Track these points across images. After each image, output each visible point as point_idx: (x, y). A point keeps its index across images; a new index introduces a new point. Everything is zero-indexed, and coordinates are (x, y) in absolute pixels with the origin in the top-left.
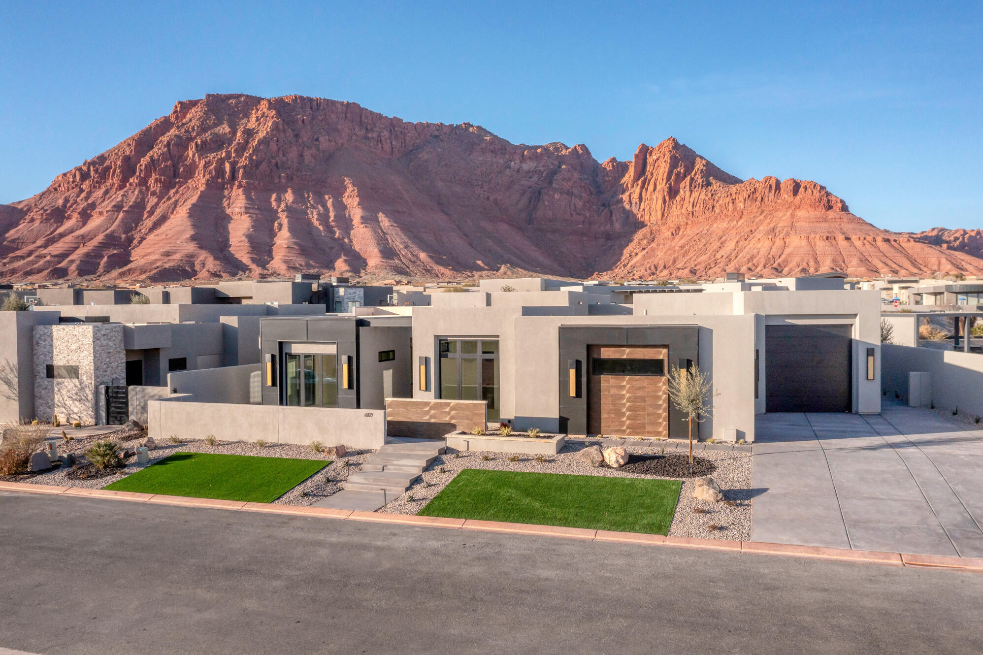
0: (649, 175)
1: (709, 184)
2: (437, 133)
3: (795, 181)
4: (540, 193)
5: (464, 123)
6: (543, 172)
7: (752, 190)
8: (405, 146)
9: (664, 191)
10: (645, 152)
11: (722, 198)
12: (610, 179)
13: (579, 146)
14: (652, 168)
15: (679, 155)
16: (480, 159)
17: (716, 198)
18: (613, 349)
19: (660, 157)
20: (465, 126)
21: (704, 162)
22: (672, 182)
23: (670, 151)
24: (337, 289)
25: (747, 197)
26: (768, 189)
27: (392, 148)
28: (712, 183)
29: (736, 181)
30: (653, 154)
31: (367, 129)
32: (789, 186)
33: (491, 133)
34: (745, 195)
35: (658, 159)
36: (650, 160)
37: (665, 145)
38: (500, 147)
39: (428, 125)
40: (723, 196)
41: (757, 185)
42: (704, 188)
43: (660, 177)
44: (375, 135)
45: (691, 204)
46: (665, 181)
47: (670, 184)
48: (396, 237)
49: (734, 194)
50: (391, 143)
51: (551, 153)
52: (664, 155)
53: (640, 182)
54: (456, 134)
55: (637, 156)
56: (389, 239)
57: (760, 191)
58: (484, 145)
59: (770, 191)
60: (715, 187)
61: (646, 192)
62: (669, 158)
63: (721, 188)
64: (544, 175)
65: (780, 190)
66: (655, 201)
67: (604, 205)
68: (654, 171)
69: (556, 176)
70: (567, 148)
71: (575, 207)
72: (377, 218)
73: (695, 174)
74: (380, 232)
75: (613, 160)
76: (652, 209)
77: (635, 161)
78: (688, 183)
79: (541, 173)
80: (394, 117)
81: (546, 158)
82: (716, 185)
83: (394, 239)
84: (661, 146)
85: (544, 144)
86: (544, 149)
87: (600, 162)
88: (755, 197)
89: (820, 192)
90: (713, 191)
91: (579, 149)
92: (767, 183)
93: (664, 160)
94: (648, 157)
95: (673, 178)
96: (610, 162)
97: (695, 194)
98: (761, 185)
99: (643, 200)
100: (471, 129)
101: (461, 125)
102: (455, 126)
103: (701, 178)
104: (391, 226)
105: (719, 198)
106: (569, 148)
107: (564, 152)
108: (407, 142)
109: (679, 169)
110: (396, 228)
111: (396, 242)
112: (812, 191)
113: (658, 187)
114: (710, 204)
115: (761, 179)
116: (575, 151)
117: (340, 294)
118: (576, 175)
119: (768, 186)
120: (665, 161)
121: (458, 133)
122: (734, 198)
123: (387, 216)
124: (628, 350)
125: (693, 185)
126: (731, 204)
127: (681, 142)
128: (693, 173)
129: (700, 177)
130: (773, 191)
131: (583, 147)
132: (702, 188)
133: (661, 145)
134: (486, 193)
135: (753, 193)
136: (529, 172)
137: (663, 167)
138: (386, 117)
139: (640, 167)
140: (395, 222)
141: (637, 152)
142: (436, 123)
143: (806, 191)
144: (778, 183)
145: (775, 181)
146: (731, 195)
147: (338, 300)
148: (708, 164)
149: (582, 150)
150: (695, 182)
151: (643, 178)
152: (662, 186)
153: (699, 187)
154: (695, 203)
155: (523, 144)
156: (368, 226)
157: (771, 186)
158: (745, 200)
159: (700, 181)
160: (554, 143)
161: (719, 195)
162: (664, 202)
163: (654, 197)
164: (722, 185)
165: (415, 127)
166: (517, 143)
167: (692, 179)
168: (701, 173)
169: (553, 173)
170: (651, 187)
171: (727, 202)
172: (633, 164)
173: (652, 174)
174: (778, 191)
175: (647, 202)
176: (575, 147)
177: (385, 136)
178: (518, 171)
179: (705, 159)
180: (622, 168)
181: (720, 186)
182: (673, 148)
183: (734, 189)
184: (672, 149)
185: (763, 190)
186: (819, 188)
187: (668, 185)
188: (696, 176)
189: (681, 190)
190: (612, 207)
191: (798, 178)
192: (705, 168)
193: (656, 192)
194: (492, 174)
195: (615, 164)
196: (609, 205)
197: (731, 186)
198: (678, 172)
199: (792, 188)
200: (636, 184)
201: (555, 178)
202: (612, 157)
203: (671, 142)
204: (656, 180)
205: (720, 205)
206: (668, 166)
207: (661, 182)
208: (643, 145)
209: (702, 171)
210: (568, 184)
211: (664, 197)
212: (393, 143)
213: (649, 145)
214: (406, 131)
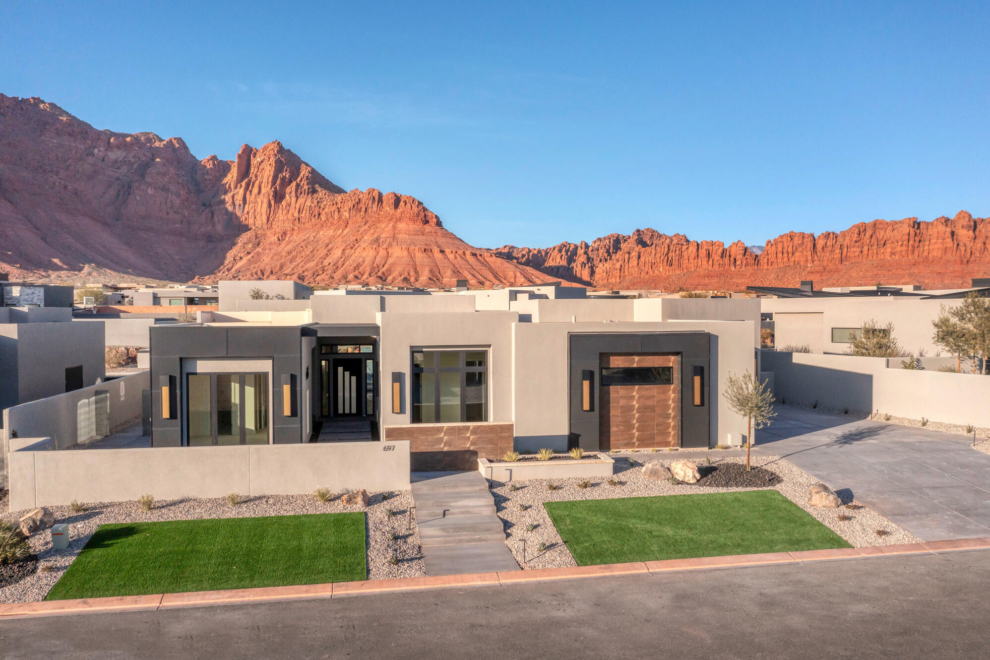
0: (254, 177)
1: (314, 191)
3: (396, 195)
4: (130, 187)
5: (33, 98)
6: (134, 164)
7: (357, 200)
9: (269, 194)
10: (248, 153)
11: (327, 206)
12: (211, 177)
13: (175, 139)
14: (256, 170)
15: (285, 160)
16: (55, 141)
17: (322, 206)
18: (622, 357)
19: (264, 159)
20: (35, 102)
21: (309, 169)
22: (278, 187)
23: (275, 154)
25: (352, 207)
26: (371, 201)
28: (318, 191)
29: (340, 191)
30: (258, 156)
32: (390, 199)
33: (68, 113)
34: (350, 204)
35: (262, 162)
36: (254, 161)
37: (270, 148)
38: (81, 130)
40: (329, 204)
41: (361, 196)
42: (310, 195)
43: (265, 180)
45: (297, 210)
46: (270, 184)
47: (276, 188)
49: (339, 203)
51: (142, 143)
52: (269, 158)
53: (243, 184)
54: (22, 109)
55: (240, 156)
57: (363, 202)
58: (58, 126)
59: (373, 203)
60: (321, 194)
61: (251, 194)
62: (274, 161)
63: (327, 196)
64: (135, 166)
65: (382, 202)
66: (260, 204)
67: (204, 205)
68: (258, 174)
69: (149, 169)
70: (161, 140)
71: (172, 205)
73: (301, 180)
75: (214, 158)
76: (257, 213)
77: (238, 162)
78: (294, 189)
79: (131, 164)
81: (137, 149)
82: (321, 193)
84: (265, 148)
85: (134, 132)
86: (134, 138)
87: (199, 158)
88: (359, 207)
89: (418, 207)
90: (319, 199)
91: (175, 142)
92: (370, 195)
93: (269, 163)
94: (252, 158)
95: (278, 182)
96: (211, 159)
97: (301, 200)
98: (365, 196)
99: (248, 202)
100: (42, 106)
101: (28, 100)
102: (20, 99)
103: (307, 184)
105: (325, 206)
106: (164, 140)
107: (157, 144)
109: (284, 174)
112: (411, 206)
113: (263, 190)
114: (316, 211)
115: (365, 191)
116: (170, 143)
117: (15, 295)
118: (172, 171)
119: (372, 198)
120: (270, 164)
121: (24, 108)
122: (339, 207)
124: (637, 358)
125: (299, 191)
126: (336, 213)
127: (286, 148)
128: (299, 179)
129: (306, 183)
130: (376, 203)
131: (180, 140)
132: (308, 195)
133: (265, 147)
134: (63, 182)
135: (358, 203)
136: (116, 162)
137: (268, 170)
139: (243, 168)
141: (240, 152)
143: (405, 205)
144: (380, 195)
145: (377, 194)
146: (337, 203)
147: (10, 302)
148: (313, 171)
149: (178, 143)
150: (301, 188)
152: (267, 189)
153: (305, 194)
154: (301, 210)
155: (109, 131)
157: (374, 198)
158: (350, 210)
159: (306, 187)
160: (145, 133)
161: (325, 203)
162: (270, 206)
163: (259, 201)
164: (327, 194)
166: (100, 128)
167: (298, 185)
168: (307, 179)
169: (145, 166)
170: (255, 190)
171: (333, 210)
172: (236, 164)
173: (256, 176)
174: (380, 203)
175: (251, 205)
176: (171, 140)
178: (103, 160)
179: (310, 166)
180: (223, 168)
181: (325, 194)
182: (278, 152)
183: (339, 198)
185: (367, 202)
186: (417, 203)
187: (273, 189)
188: (302, 183)
189: (287, 195)
190: (214, 208)
191: (398, 192)
192: (310, 175)
193: (261, 195)
194: (70, 161)
195: (216, 162)
196: (210, 206)
197: (336, 195)
198: (283, 176)
199: (393, 201)
200: (239, 185)
201: (148, 171)
202: (213, 155)
203: (276, 145)
204: (261, 183)
205: (326, 213)
206: (273, 169)
207: (266, 185)
208: (247, 145)
209: (307, 178)
210: (163, 179)
211: (270, 201)
213: (253, 146)
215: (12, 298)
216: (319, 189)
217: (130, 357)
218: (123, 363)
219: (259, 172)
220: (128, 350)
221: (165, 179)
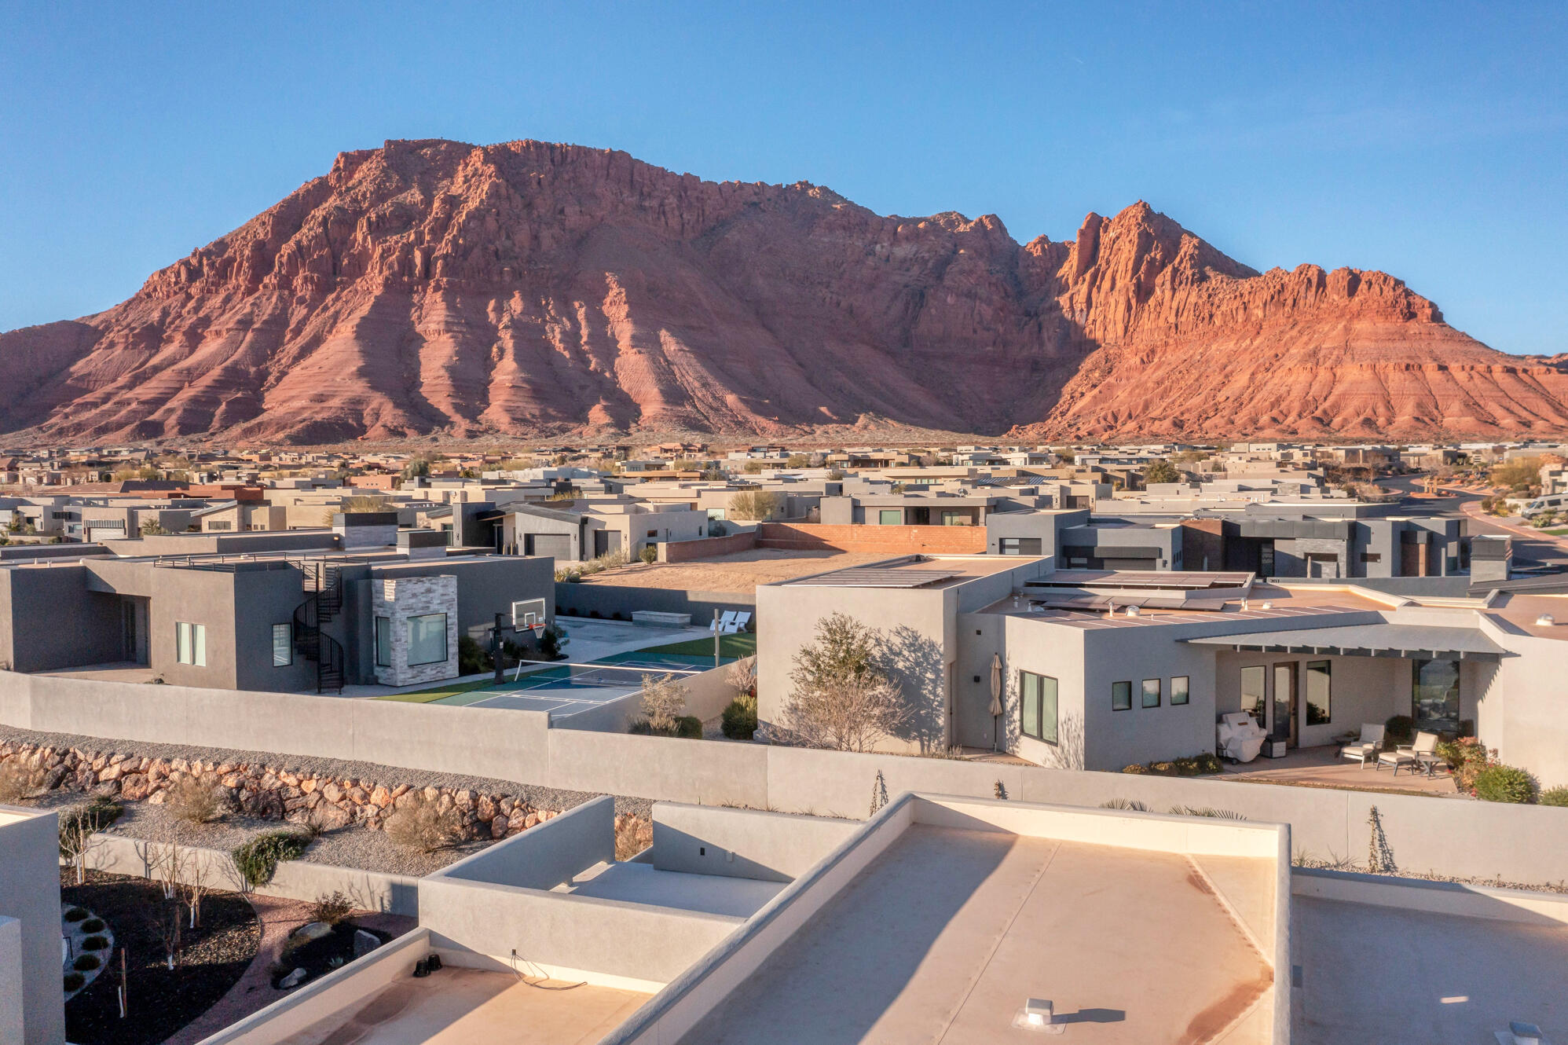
0: (1104, 264)
1: (1204, 278)
2: (755, 199)
3: (1351, 272)
4: (922, 295)
5: (799, 183)
6: (928, 261)
7: (1278, 287)
8: (703, 220)
9: (1128, 290)
10: (1096, 225)
11: (1225, 301)
12: (1038, 270)
13: (987, 217)
14: (1108, 251)
15: (1154, 231)
16: (826, 240)
17: (1217, 301)
19: (1121, 234)
20: (802, 188)
21: (1195, 241)
22: (1142, 276)
23: (1138, 224)
24: (377, 582)
25: (1269, 299)
26: (1304, 286)
27: (683, 225)
28: (1209, 277)
29: (1248, 273)
30: (1110, 229)
31: (642, 194)
32: (1341, 280)
33: (842, 197)
34: (1266, 295)
35: (1118, 238)
36: (1105, 239)
37: (1130, 214)
38: (859, 220)
39: (742, 186)
40: (1228, 297)
41: (1286, 279)
42: (1196, 285)
43: (1122, 267)
44: (655, 203)
45: (1174, 312)
46: (1130, 273)
47: (1139, 279)
48: (687, 368)
49: (1246, 294)
50: (681, 216)
51: (942, 229)
52: (1129, 231)
53: (1088, 276)
54: (786, 200)
55: (1082, 233)
56: (677, 371)
57: (1290, 289)
58: (831, 218)
59: (1308, 288)
60: (1214, 282)
61: (1099, 292)
62: (1136, 235)
63: (1224, 284)
64: (930, 264)
65: (1325, 287)
66: (1113, 306)
67: (1028, 314)
68: (1111, 258)
69: (950, 266)
70: (967, 221)
71: (981, 318)
72: (658, 337)
73: (1181, 262)
74: (662, 360)
75: (1044, 240)
76: (1108, 320)
77: (1080, 242)
78: (1168, 277)
79: (925, 262)
80: (686, 174)
81: (933, 238)
82: (1215, 279)
83: (684, 372)
84: (1122, 216)
85: (930, 213)
86: (930, 223)
87: (1022, 243)
88: (1282, 299)
89: (1394, 290)
90: (1210, 289)
91: (986, 222)
92: (1303, 276)
93: (1129, 239)
94: (1101, 234)
95: (1143, 268)
96: (1039, 242)
97: (1181, 295)
98: (1292, 278)
99: (1094, 305)
100: (810, 192)
101: (793, 186)
102: (784, 187)
103: (1192, 267)
104: (681, 351)
105: (1221, 300)
106: (972, 221)
107: (962, 228)
108: (708, 213)
109: (1152, 254)
110: (688, 354)
111: (688, 377)
112: (1381, 289)
113: (1119, 284)
114: (1206, 311)
115: (1292, 270)
116: (980, 225)
117: (387, 598)
118: (982, 265)
119: (1306, 280)
120: (1131, 241)
121: (789, 199)
122: (1246, 300)
123: (673, 335)
125: (1177, 281)
126: (1241, 312)
127: (1157, 211)
128: (1178, 259)
129: (1189, 266)
130: (1314, 289)
131: (994, 219)
132: (1192, 285)
133: (1122, 214)
134: (834, 296)
135: (1279, 292)
136: (904, 260)
137: (1126, 250)
138: (673, 174)
139: (1089, 252)
140: (686, 345)
141: (1083, 227)
142: (753, 182)
143: (1369, 288)
144: (1322, 274)
145: (1316, 273)
146: (1241, 295)
147: (380, 612)
148: (1202, 245)
149: (992, 224)
150: (1181, 274)
151: (1093, 269)
152: (1125, 282)
153: (1187, 284)
154: (1180, 310)
155: (896, 216)
156: (643, 350)
157: (1309, 281)
158: (1265, 304)
159: (1189, 272)
160: (946, 213)
161: (1220, 296)
162: (1129, 308)
163: (1112, 301)
164: (1225, 280)
165: (720, 189)
166: (885, 214)
167: (1175, 271)
168: (1190, 259)
169: (944, 263)
170: (1106, 285)
171: (1235, 307)
172: (1076, 246)
173: (1108, 262)
174: (1321, 289)
175: (1100, 308)
176: (981, 220)
177: (671, 204)
178: (888, 260)
179: (1197, 237)
180: (1058, 253)
181: (1222, 282)
182: (1143, 219)
183: (1247, 286)
184: (1142, 221)
185: (1296, 288)
186: (1392, 283)
187: (1134, 281)
188: (1183, 266)
189: (1157, 289)
190: (1042, 317)
191: (1356, 267)
192: (1196, 252)
193: (1115, 292)
194: (844, 265)
195: (1046, 246)
196: (1036, 314)
197: (1240, 281)
198: (1151, 258)
199: (1346, 283)
200: (1081, 278)
201: (948, 270)
202: (1041, 235)
203: (1140, 208)
204: (1115, 272)
205: (1222, 314)
206: (1135, 248)
207: (1123, 274)
208: (1093, 214)
209: (1192, 257)
210: (968, 280)
211: (1129, 300)
212: (685, 216)
213: (1103, 214)
214: (706, 197)
215: (383, 605)
216: (1211, 274)
217: (478, 820)
218: (462, 834)
219: (1113, 256)
220: (475, 798)
221: (972, 280)
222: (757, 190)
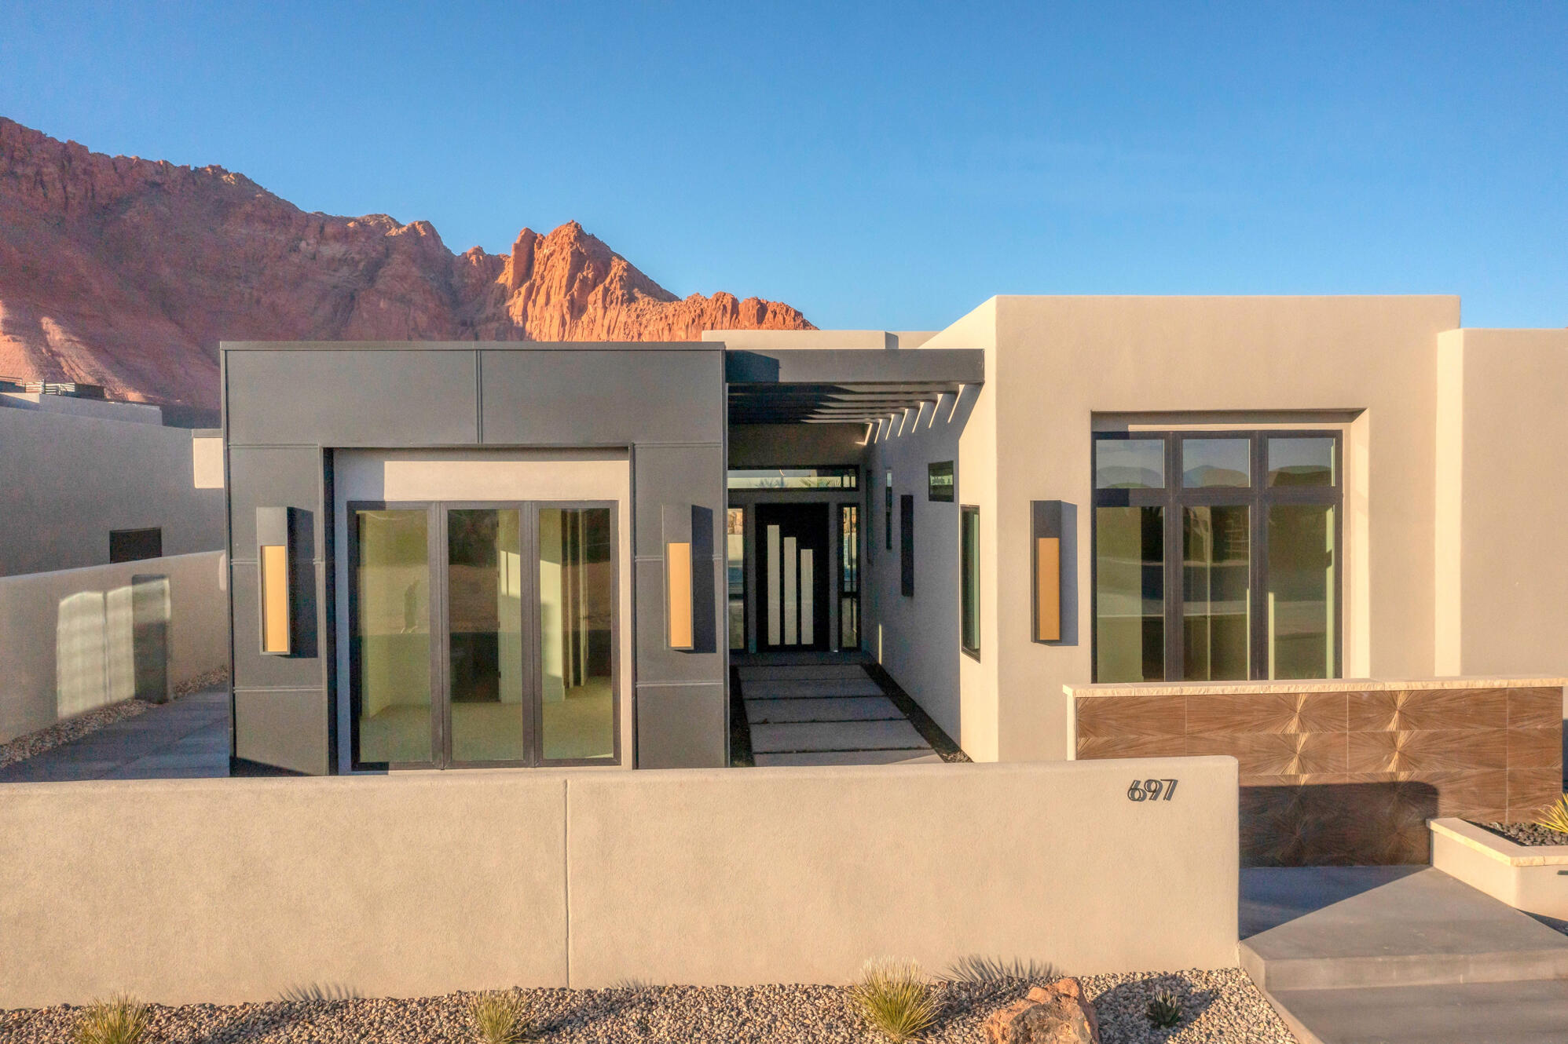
0: (539, 280)
1: (632, 299)
2: (157, 179)
3: (759, 302)
4: (353, 298)
5: (211, 167)
6: (358, 262)
7: (698, 311)
8: (93, 197)
9: (562, 306)
10: (530, 242)
11: (652, 321)
12: (474, 281)
13: (420, 223)
14: (542, 267)
15: (586, 251)
16: (244, 231)
17: (644, 322)
19: (554, 251)
20: (214, 173)
21: (624, 264)
22: (576, 293)
23: (571, 243)
25: (691, 322)
26: (720, 312)
27: (67, 198)
28: (637, 298)
29: (671, 298)
30: (544, 246)
31: (12, 158)
32: (751, 309)
33: (261, 188)
34: (688, 318)
35: (551, 255)
36: (540, 255)
37: (563, 233)
38: (282, 214)
39: (140, 163)
40: (654, 318)
41: (705, 305)
42: (625, 305)
43: (556, 284)
44: (30, 171)
45: (605, 329)
46: (564, 290)
47: (572, 296)
48: (77, 360)
49: (671, 316)
50: (64, 188)
51: (373, 230)
52: (562, 249)
53: (523, 290)
54: (195, 183)
55: (517, 247)
56: (63, 364)
57: (709, 314)
58: (248, 208)
59: (723, 315)
60: (641, 304)
61: (534, 306)
62: (569, 254)
63: (651, 306)
64: (361, 266)
65: (738, 314)
66: (548, 322)
67: (464, 323)
68: (545, 274)
69: (382, 270)
70: (399, 226)
71: (416, 323)
72: (38, 326)
73: (611, 282)
74: (44, 350)
75: (479, 251)
76: (543, 334)
77: (515, 256)
78: (600, 295)
79: (356, 263)
80: (69, 142)
81: (363, 240)
82: (643, 301)
83: (73, 365)
84: (556, 234)
85: (358, 215)
86: (360, 223)
87: (457, 253)
88: (702, 322)
89: (795, 320)
90: (639, 310)
91: (420, 228)
92: (719, 303)
93: (562, 256)
94: (536, 250)
95: (576, 285)
96: (474, 253)
97: (612, 313)
98: (710, 304)
99: (530, 318)
100: (224, 177)
101: (203, 169)
102: (192, 169)
103: (621, 289)
104: (69, 341)
105: (649, 321)
106: (404, 226)
107: (394, 232)
108: (98, 188)
109: (585, 273)
110: (78, 346)
111: (78, 371)
112: (784, 319)
113: (553, 300)
114: (635, 330)
115: (710, 296)
116: (412, 230)
118: (415, 271)
119: (722, 307)
120: (564, 259)
121: (199, 182)
122: (670, 322)
123: (58, 322)
125: (608, 300)
126: (666, 332)
127: (588, 232)
128: (608, 280)
129: (618, 287)
130: (728, 315)
131: (427, 225)
132: (622, 304)
133: (556, 232)
134: (255, 293)
135: (699, 316)
136: (332, 260)
137: (560, 268)
138: (53, 140)
139: (523, 266)
140: (75, 334)
141: (518, 241)
142: (155, 160)
143: (775, 317)
144: (735, 302)
145: (730, 301)
146: (666, 317)
148: (630, 268)
149: (425, 230)
150: (612, 294)
151: (528, 284)
152: (559, 298)
153: (617, 303)
154: (612, 328)
155: (322, 213)
156: (19, 338)
157: (725, 307)
158: (687, 326)
159: (619, 293)
160: (376, 215)
161: (648, 316)
162: (563, 324)
163: (547, 316)
164: (652, 302)
165: (113, 163)
166: (310, 211)
167: (606, 290)
168: (620, 280)
169: (374, 269)
170: (541, 299)
171: (661, 328)
172: (511, 260)
173: (542, 278)
174: (735, 315)
175: (535, 323)
176: (413, 225)
177: (51, 173)
178: (314, 258)
179: (625, 261)
180: (495, 265)
181: (649, 303)
182: (576, 238)
183: (671, 309)
184: (575, 240)
185: (714, 313)
186: (793, 314)
187: (568, 297)
188: (613, 286)
189: (590, 307)
190: (478, 328)
191: (763, 298)
192: (625, 274)
193: (550, 308)
194: (265, 261)
195: (481, 257)
196: (472, 324)
197: (665, 303)
198: (584, 277)
199: (755, 312)
200: (516, 292)
201: (380, 273)
202: (476, 246)
203: (572, 229)
204: (549, 288)
205: (650, 333)
206: (568, 266)
207: (558, 289)
208: (528, 230)
209: (621, 278)
210: (402, 285)
211: (563, 316)
212: (70, 188)
213: (538, 231)
214: (95, 170)
216: (639, 295)
219: (547, 272)
221: (406, 286)
222: (160, 170)
